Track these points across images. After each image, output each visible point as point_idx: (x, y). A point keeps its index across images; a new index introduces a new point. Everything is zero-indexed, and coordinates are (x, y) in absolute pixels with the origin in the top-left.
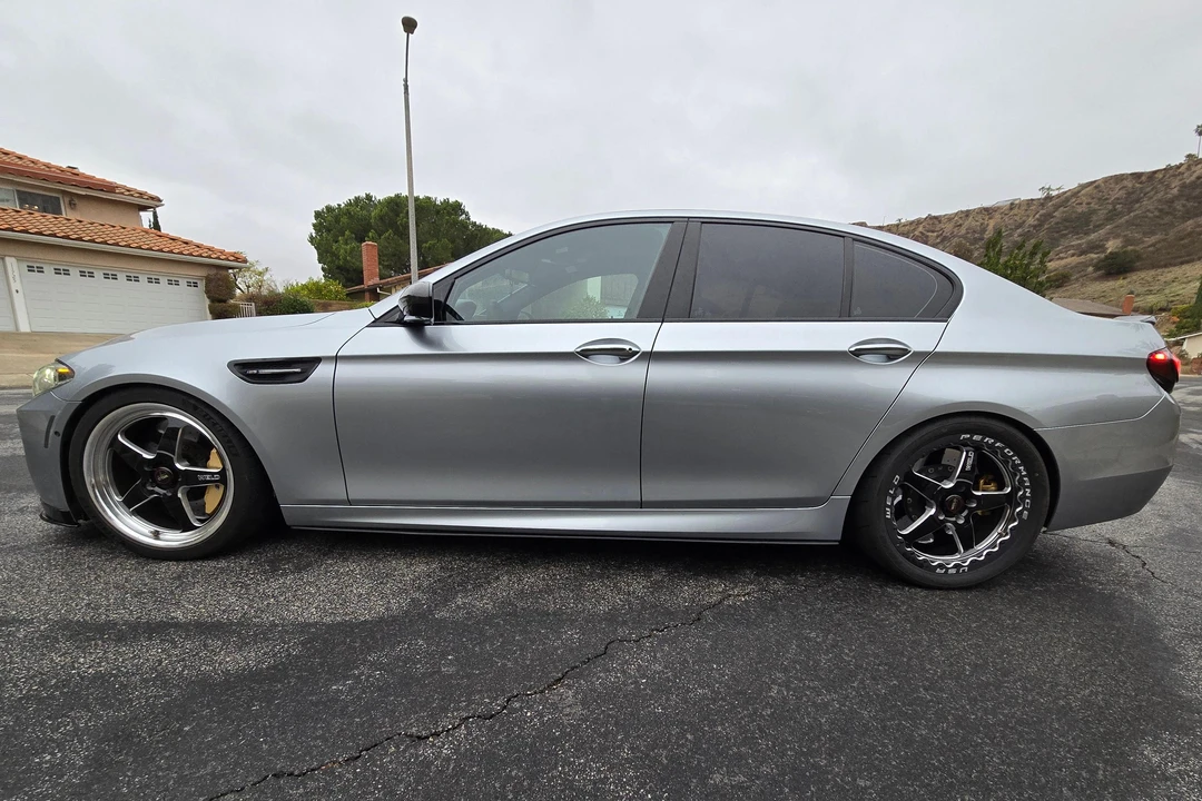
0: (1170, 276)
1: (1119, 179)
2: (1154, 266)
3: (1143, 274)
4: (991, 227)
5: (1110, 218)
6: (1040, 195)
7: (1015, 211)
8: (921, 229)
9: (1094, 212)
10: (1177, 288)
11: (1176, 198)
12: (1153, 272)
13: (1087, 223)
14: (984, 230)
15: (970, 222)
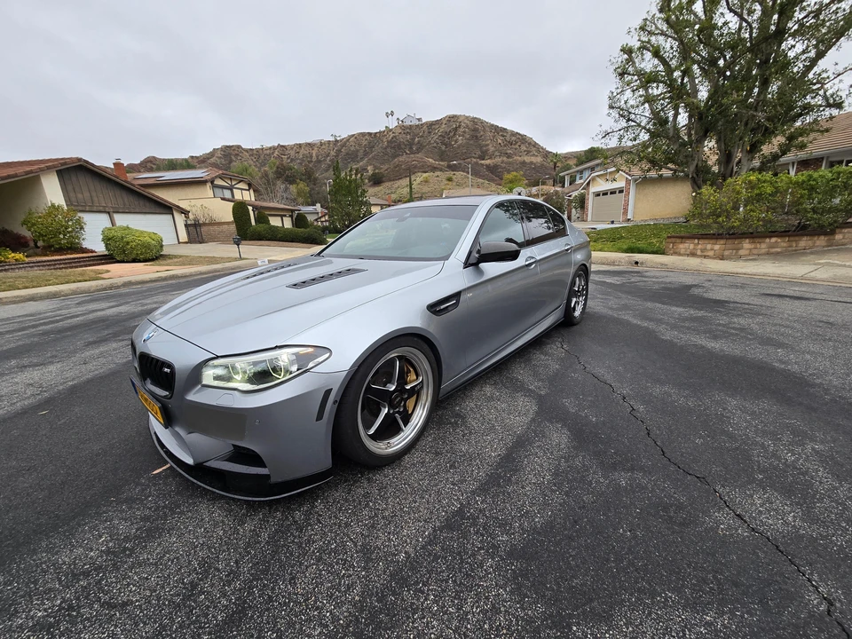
0: (396, 185)
1: (363, 134)
2: (390, 181)
3: (387, 184)
4: (314, 155)
5: (366, 154)
6: (332, 139)
7: (323, 147)
8: (276, 153)
9: (358, 151)
10: (399, 191)
11: (387, 147)
12: (390, 183)
13: (357, 156)
14: (311, 157)
15: (302, 151)
